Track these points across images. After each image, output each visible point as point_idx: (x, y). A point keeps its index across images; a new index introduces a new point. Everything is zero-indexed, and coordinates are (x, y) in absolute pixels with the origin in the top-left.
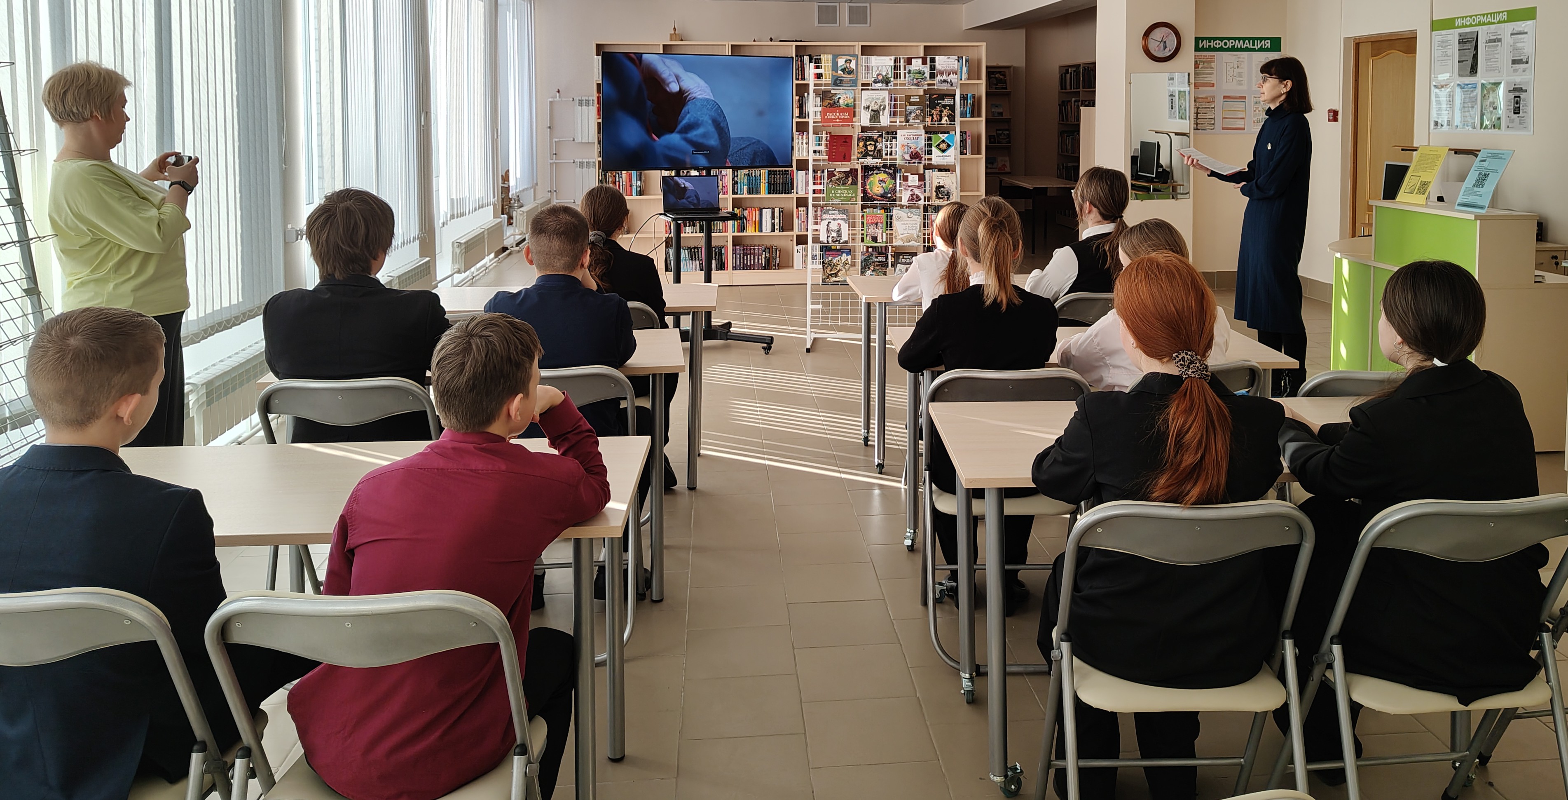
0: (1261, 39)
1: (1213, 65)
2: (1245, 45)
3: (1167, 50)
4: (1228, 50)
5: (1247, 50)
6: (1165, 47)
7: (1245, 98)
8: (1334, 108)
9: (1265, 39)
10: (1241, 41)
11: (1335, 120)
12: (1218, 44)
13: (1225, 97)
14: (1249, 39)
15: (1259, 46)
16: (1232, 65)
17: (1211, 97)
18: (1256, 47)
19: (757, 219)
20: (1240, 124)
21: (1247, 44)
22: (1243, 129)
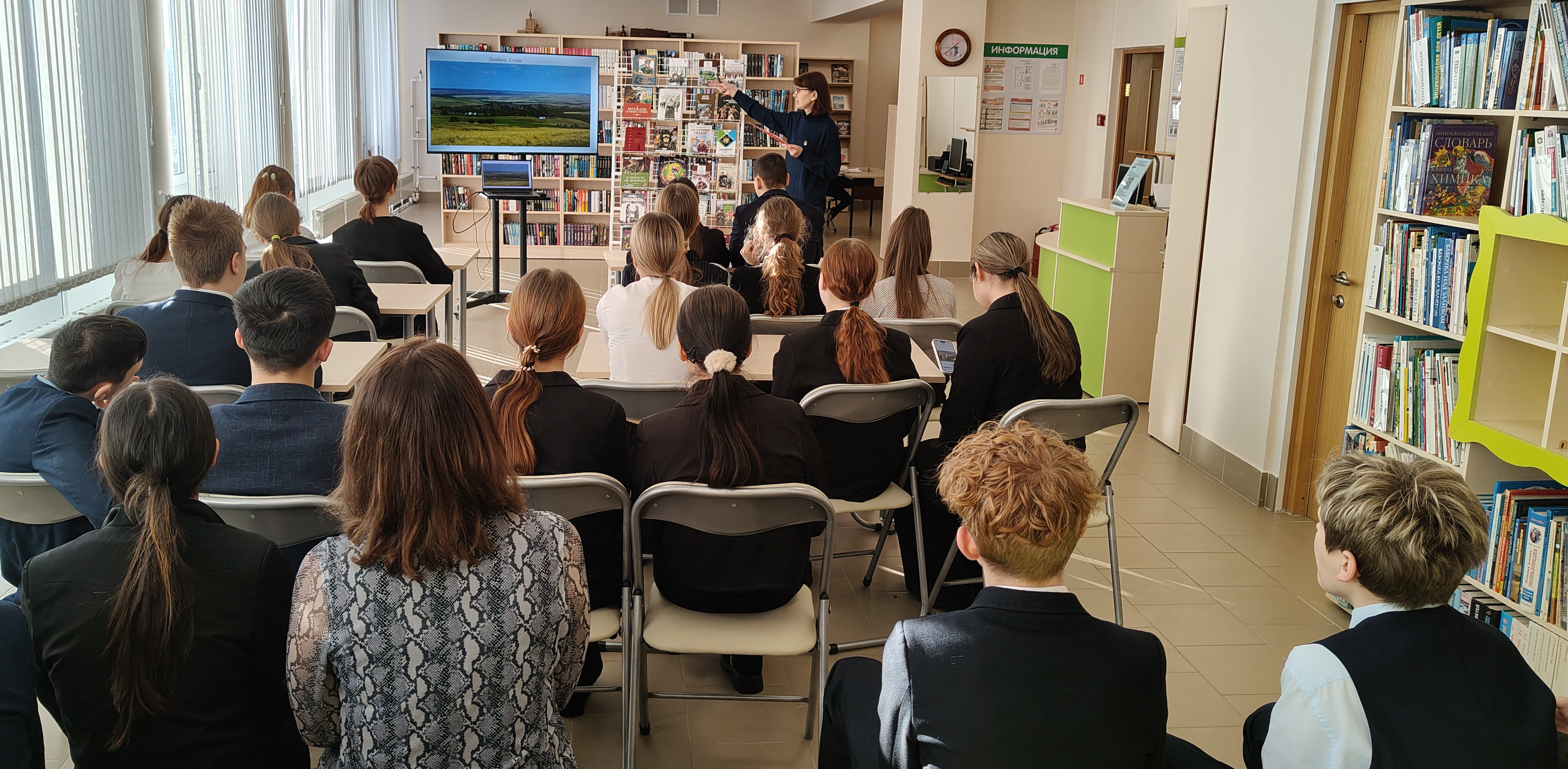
0: (1050, 46)
1: (1003, 69)
2: (1034, 52)
3: (958, 55)
4: (1018, 56)
5: (1036, 56)
6: (956, 53)
7: (1031, 101)
8: (1102, 113)
9: (1054, 46)
10: (1031, 48)
11: (1102, 124)
12: (1009, 50)
13: (1012, 100)
14: (1038, 46)
15: (1047, 53)
16: (1021, 70)
17: (1000, 99)
18: (1044, 54)
19: (587, 200)
20: (1025, 125)
21: (1036, 51)
22: (1028, 130)
